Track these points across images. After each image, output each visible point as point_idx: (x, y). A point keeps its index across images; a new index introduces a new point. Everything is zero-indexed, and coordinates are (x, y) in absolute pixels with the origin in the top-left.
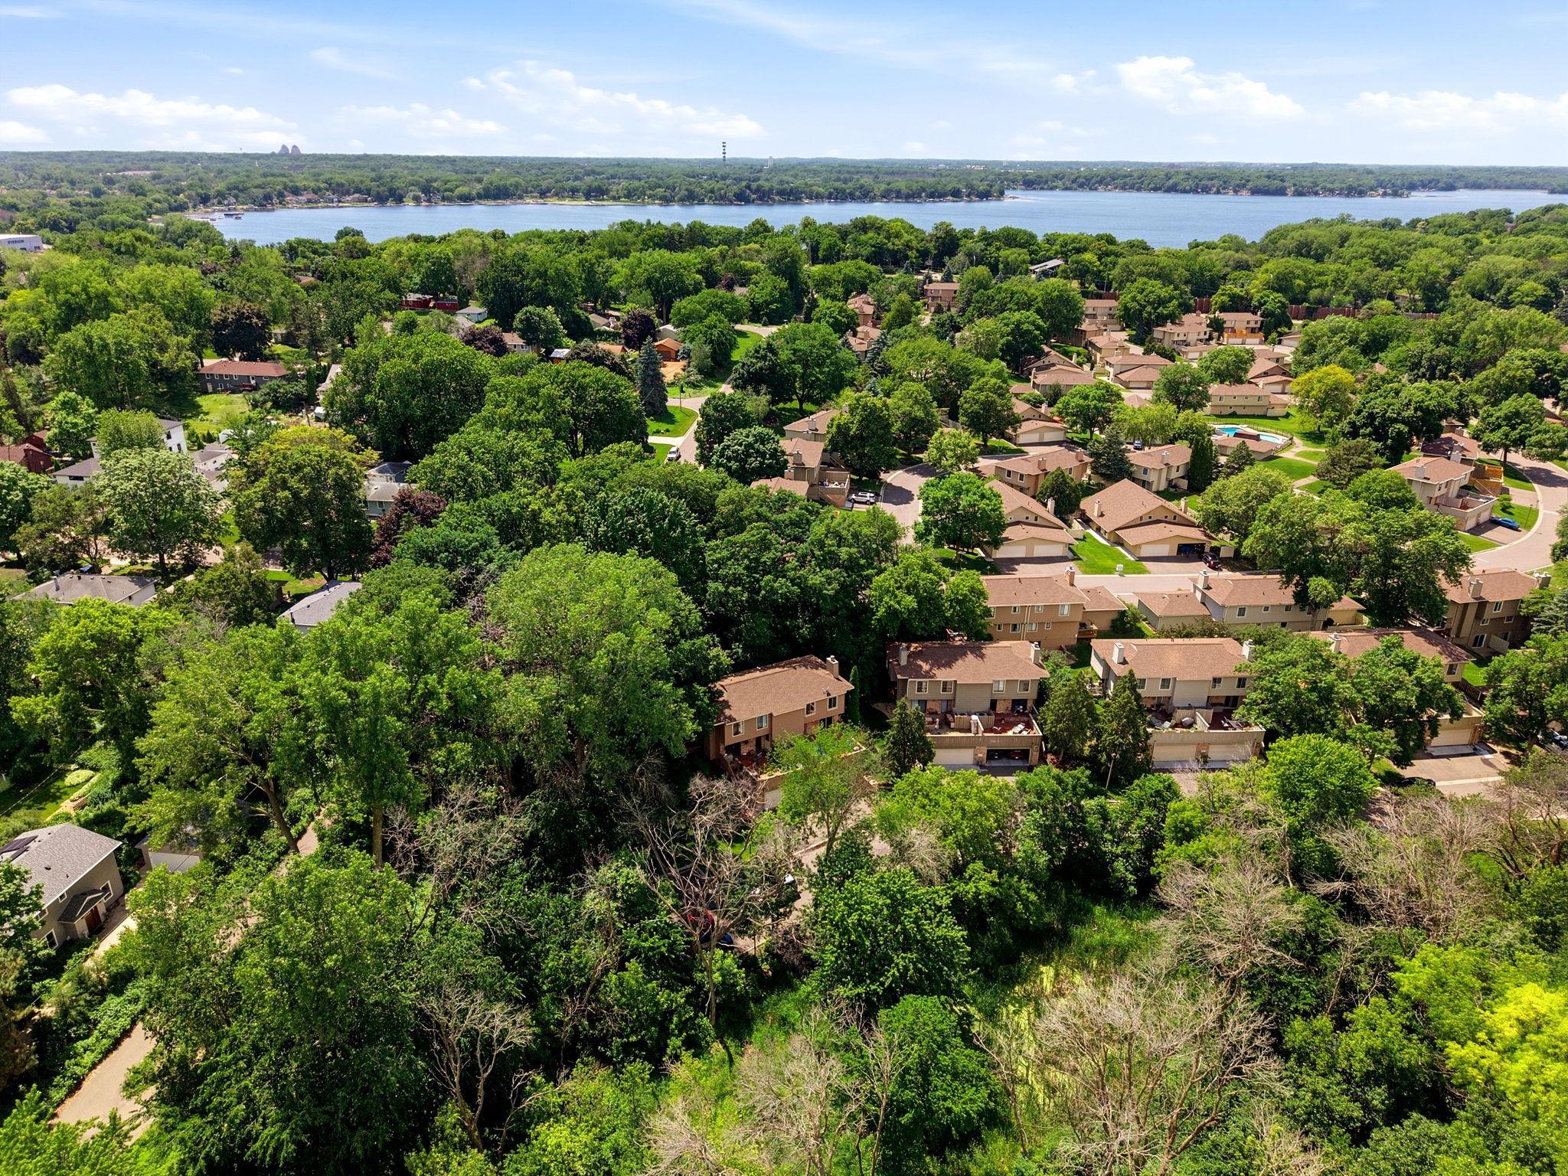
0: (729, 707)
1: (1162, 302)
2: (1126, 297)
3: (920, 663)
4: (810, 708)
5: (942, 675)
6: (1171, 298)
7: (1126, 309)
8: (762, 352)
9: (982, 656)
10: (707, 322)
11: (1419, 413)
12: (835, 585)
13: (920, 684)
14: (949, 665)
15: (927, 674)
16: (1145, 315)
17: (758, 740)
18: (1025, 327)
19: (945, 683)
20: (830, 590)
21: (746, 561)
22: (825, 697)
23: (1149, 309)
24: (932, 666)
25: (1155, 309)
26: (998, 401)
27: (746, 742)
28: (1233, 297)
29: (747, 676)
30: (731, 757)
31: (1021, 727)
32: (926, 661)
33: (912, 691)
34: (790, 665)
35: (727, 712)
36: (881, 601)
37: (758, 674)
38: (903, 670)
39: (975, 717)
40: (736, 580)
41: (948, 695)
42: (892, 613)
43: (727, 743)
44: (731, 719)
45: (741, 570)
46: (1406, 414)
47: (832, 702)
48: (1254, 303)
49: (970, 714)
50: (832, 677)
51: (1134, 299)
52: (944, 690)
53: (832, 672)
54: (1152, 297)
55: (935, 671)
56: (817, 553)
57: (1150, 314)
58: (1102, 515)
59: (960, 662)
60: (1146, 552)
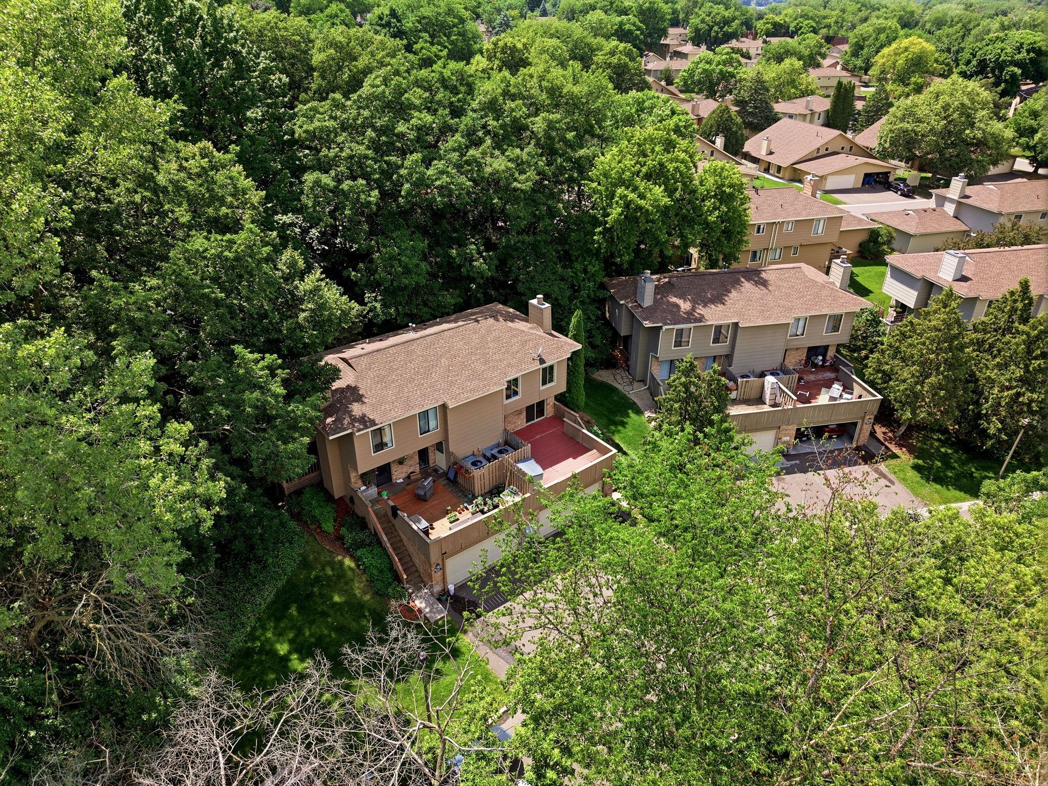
0: (359, 398)
1: (727, 22)
2: (694, 20)
3: (674, 300)
4: (512, 388)
5: (714, 315)
6: (734, 19)
7: (697, 30)
8: (386, 19)
9: (764, 283)
10: (328, 11)
11: (1032, 55)
12: (531, 174)
13: (680, 333)
14: (718, 299)
15: (690, 317)
16: (713, 34)
17: (423, 454)
18: (627, 27)
19: (719, 328)
20: (524, 182)
21: (370, 133)
22: (537, 366)
23: (716, 28)
24: (694, 302)
25: (721, 28)
26: (631, 64)
27: (401, 462)
28: (775, 25)
29: (393, 340)
30: (374, 490)
31: (837, 389)
32: (682, 297)
33: (666, 347)
34: (467, 318)
35: (357, 409)
36: (612, 195)
37: (411, 335)
38: (650, 313)
39: (770, 380)
40: (357, 169)
41: (721, 348)
42: (632, 214)
43: (362, 469)
44: (365, 421)
45: (361, 149)
46: (1017, 57)
47: (548, 374)
48: (792, 28)
49: (762, 375)
50: (541, 333)
51: (703, 21)
52: (716, 340)
53: (540, 324)
54: (718, 18)
55: (701, 310)
56: (492, 123)
57: (717, 33)
58: (771, 153)
59: (734, 294)
60: (830, 184)
